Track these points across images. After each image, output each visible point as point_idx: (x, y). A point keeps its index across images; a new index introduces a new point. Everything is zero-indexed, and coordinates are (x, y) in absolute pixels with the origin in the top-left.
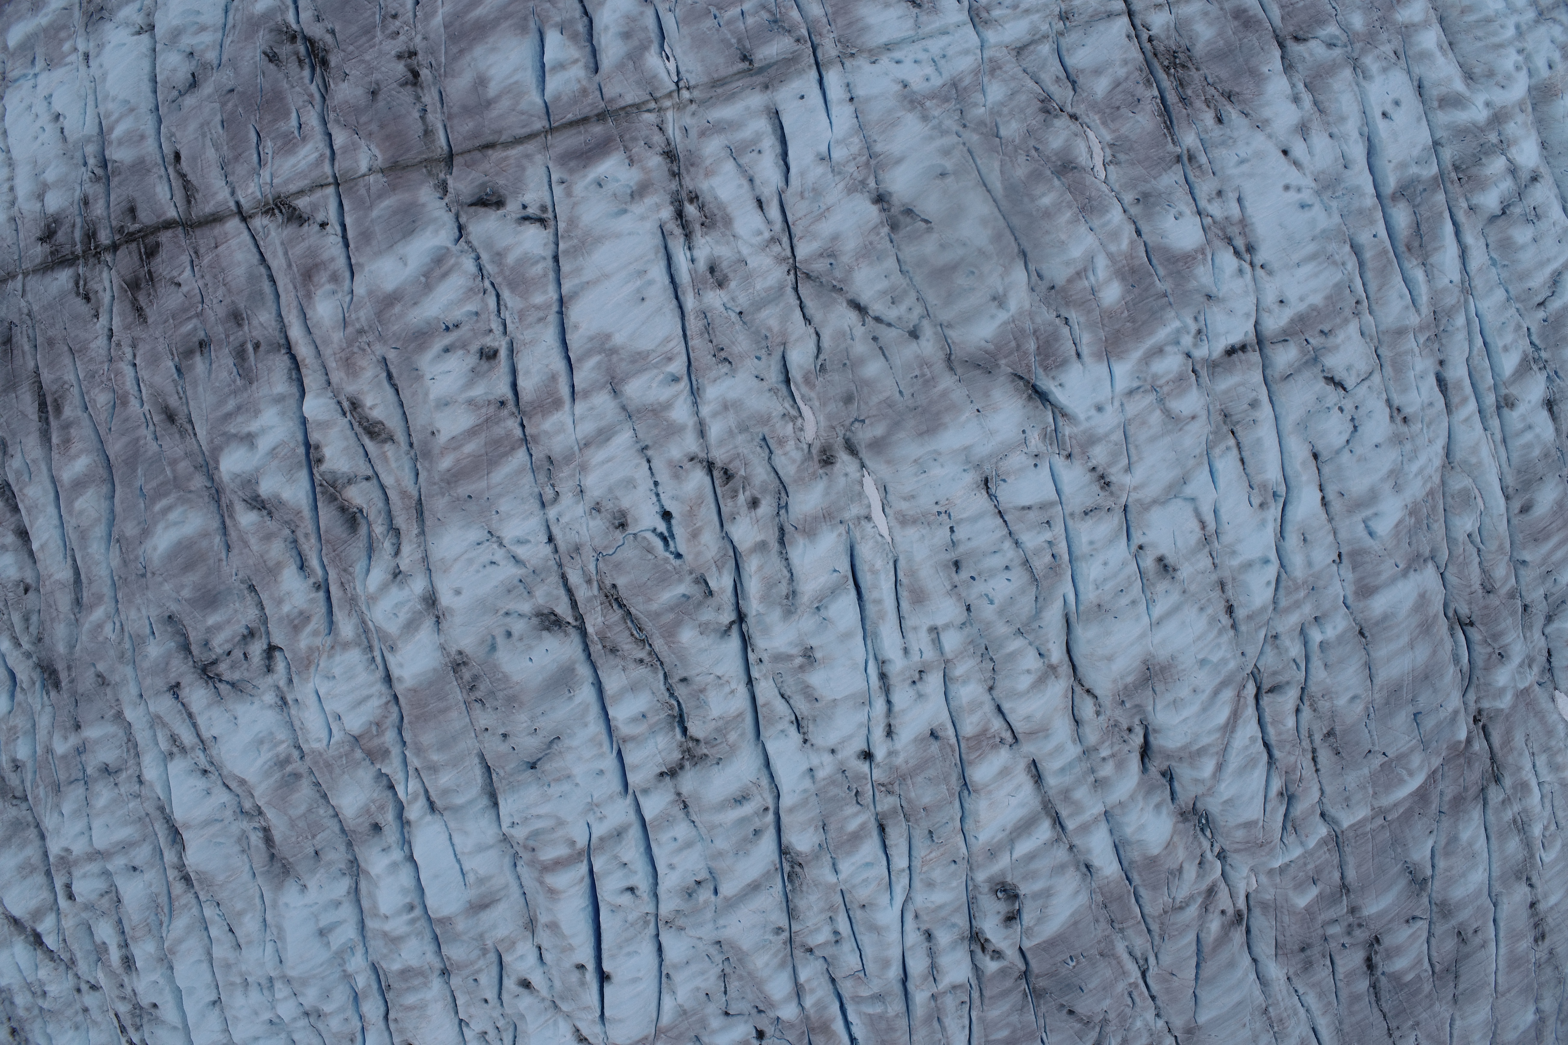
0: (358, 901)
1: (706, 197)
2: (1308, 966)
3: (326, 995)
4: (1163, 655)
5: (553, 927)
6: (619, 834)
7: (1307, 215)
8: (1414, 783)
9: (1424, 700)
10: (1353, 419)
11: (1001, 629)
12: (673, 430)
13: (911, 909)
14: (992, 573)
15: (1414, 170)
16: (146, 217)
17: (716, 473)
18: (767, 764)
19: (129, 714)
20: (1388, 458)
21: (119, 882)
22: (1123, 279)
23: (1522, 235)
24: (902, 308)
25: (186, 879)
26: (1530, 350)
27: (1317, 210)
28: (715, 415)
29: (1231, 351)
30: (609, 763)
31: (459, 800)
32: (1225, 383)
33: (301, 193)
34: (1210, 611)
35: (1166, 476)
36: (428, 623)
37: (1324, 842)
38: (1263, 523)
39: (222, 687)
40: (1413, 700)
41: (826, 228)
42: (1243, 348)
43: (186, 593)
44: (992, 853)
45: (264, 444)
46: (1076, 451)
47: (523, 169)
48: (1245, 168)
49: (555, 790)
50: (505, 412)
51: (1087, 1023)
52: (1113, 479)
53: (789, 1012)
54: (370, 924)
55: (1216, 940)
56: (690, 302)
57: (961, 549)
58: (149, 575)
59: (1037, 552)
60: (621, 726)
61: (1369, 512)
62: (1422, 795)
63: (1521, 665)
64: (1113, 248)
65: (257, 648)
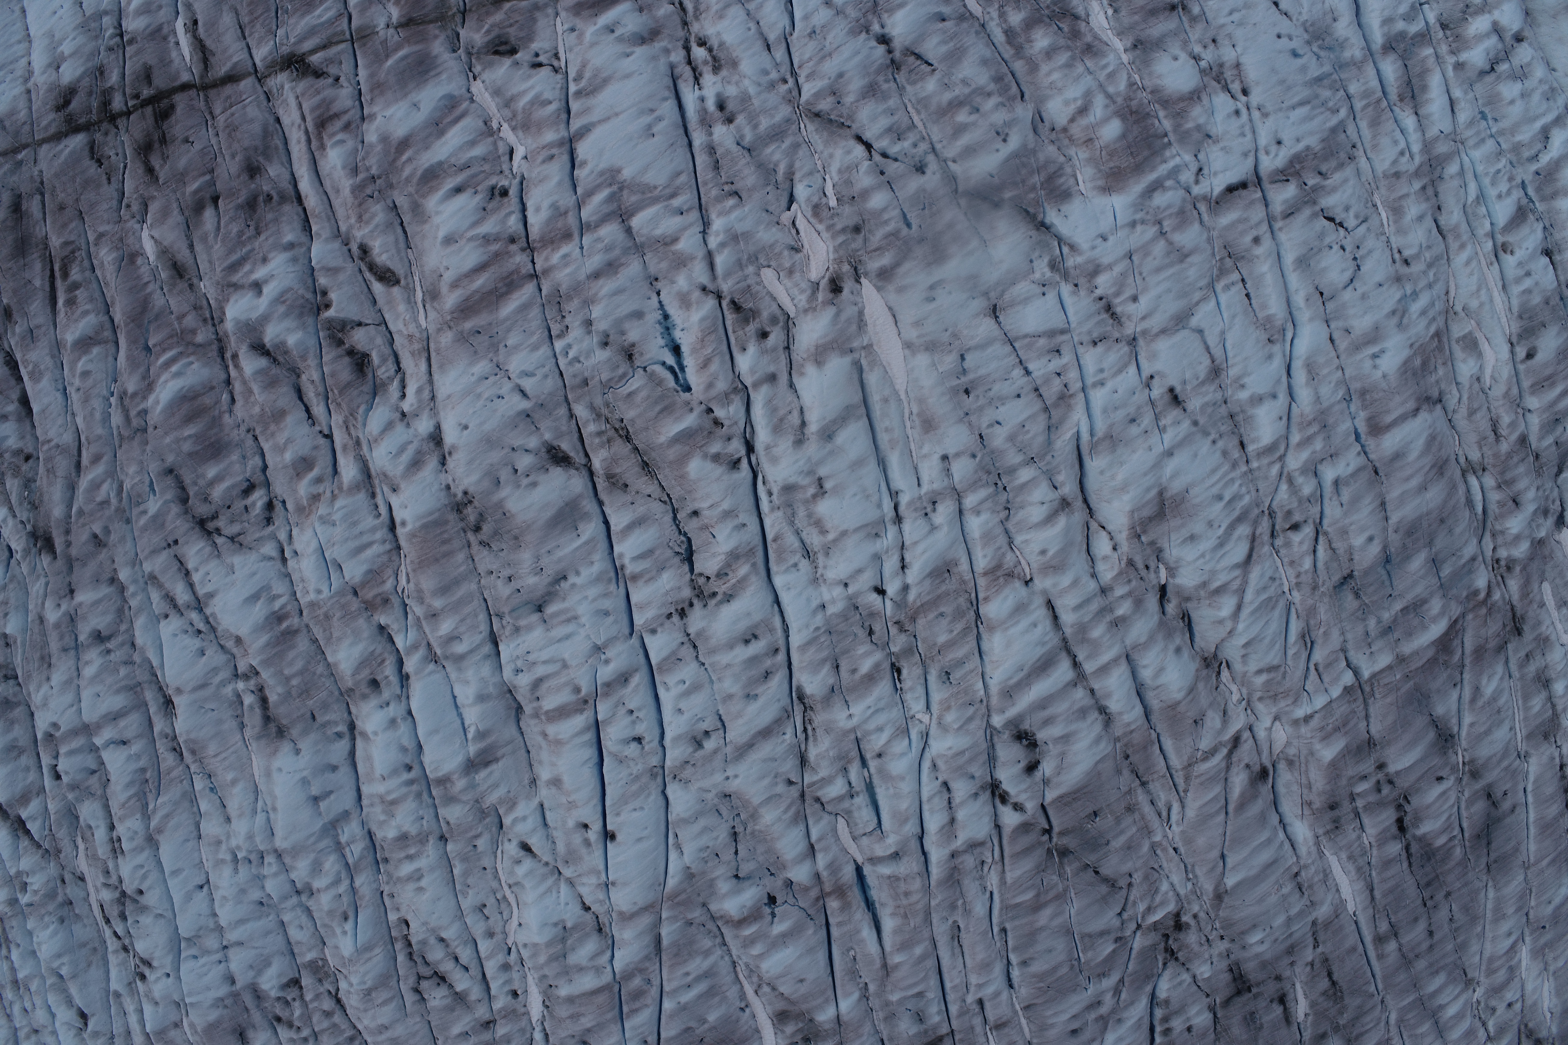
0: (354, 765)
1: (714, 42)
2: (1337, 826)
3: (316, 868)
4: (1176, 487)
5: (556, 782)
6: (624, 678)
7: (1299, 62)
8: (1437, 630)
9: (1440, 543)
10: (1355, 259)
11: (1013, 458)
12: (681, 262)
13: (928, 756)
14: (1002, 400)
15: (1400, 25)
16: (160, 82)
17: (725, 303)
18: (777, 601)
19: (124, 575)
20: (1392, 296)
21: (106, 755)
22: (1123, 118)
23: (1509, 90)
24: (906, 144)
25: (177, 751)
26: (1525, 201)
27: (1308, 59)
28: (723, 245)
29: (1231, 189)
30: (615, 603)
31: (460, 648)
32: (1227, 218)
33: (314, 51)
34: (1220, 444)
35: (1171, 307)
36: (432, 463)
37: (1347, 690)
38: (1270, 357)
39: (220, 540)
40: (1430, 544)
41: (830, 67)
42: (1243, 185)
43: (187, 447)
44: (1009, 693)
45: (270, 291)
46: (1082, 281)
47: (534, 20)
48: (1236, 17)
49: (559, 631)
50: (513, 248)
51: (1112, 883)
52: (1119, 310)
53: (800, 874)
54: (365, 789)
55: (1242, 795)
56: (699, 138)
57: (971, 376)
58: (150, 430)
59: (1047, 381)
60: (626, 561)
61: (1375, 349)
62: (1444, 644)
63: (1535, 512)
64: (1111, 90)
65: (258, 499)
